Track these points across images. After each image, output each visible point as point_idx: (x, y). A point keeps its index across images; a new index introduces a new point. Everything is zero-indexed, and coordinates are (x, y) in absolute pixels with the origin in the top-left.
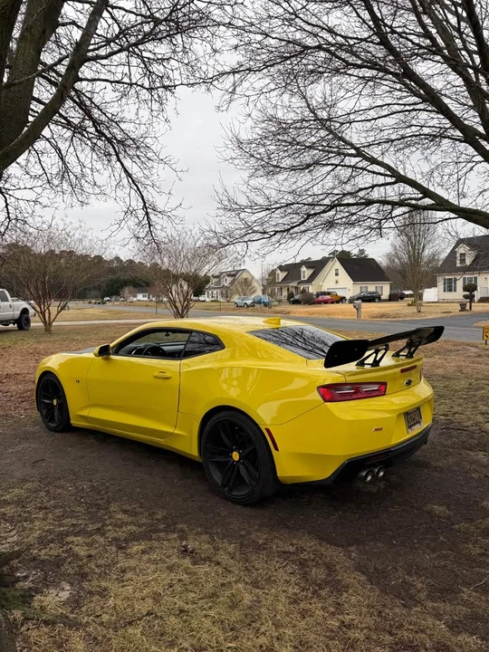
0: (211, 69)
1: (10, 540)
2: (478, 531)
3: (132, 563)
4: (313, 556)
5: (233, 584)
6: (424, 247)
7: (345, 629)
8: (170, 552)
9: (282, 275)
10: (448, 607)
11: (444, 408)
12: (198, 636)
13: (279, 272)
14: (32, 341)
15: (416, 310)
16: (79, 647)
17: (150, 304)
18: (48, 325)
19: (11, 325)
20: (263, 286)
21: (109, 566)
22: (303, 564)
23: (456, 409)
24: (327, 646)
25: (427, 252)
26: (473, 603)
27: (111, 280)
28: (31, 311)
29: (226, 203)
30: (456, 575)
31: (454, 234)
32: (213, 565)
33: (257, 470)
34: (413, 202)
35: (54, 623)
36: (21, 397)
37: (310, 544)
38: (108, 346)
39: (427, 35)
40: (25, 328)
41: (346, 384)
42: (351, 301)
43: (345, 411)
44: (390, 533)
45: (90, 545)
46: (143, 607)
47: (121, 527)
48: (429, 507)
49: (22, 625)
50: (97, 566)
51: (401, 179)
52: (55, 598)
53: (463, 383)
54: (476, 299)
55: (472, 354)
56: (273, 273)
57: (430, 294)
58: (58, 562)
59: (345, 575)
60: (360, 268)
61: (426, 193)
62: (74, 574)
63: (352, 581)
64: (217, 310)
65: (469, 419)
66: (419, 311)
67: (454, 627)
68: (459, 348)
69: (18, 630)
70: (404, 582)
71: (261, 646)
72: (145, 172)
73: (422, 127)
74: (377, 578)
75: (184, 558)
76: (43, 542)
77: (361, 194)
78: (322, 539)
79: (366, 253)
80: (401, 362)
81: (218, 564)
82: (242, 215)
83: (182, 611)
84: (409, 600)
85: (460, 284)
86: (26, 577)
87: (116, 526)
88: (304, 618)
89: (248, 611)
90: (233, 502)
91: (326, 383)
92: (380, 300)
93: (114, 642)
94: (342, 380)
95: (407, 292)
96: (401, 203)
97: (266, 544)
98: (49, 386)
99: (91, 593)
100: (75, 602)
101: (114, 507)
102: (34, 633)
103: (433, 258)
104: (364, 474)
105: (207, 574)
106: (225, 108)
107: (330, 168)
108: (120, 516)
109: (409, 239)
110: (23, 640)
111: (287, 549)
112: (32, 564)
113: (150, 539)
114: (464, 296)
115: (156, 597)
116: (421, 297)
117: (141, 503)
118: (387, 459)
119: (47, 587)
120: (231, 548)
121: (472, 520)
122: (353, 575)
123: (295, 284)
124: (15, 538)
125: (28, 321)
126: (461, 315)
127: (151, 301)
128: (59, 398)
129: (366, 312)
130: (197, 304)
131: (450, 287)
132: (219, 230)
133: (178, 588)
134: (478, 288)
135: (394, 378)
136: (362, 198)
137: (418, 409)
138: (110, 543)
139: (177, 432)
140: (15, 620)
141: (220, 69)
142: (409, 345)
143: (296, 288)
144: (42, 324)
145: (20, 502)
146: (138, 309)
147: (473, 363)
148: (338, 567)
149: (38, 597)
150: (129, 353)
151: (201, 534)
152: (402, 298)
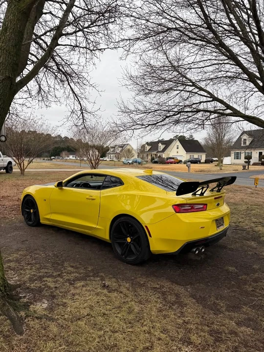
0: (117, 37)
1: (14, 279)
2: (251, 280)
3: (78, 291)
4: (169, 290)
5: (129, 302)
6: (224, 135)
7: (185, 324)
8: (97, 286)
9: (148, 148)
10: (236, 315)
11: (234, 220)
12: (114, 325)
13: (146, 146)
14: (14, 179)
15: (219, 169)
16: (54, 330)
17: (76, 161)
18: (22, 171)
19: (2, 170)
20: (138, 153)
21: (66, 292)
22: (164, 293)
23: (240, 220)
24: (177, 331)
25: (226, 138)
26: (248, 313)
27: (56, 148)
28: (14, 163)
29: (123, 109)
30: (240, 300)
31: (241, 129)
32: (118, 293)
33: (140, 247)
34: (221, 111)
35: (41, 318)
36: (11, 208)
37: (167, 284)
38: (62, 182)
39: (232, 25)
40: (10, 172)
41: (187, 204)
42: (185, 163)
43: (186, 218)
44: (207, 280)
45: (56, 282)
46: (85, 312)
47: (70, 274)
48: (226, 268)
49: (25, 319)
50: (60, 292)
51: (215, 99)
52: (41, 307)
53: (244, 207)
54: (251, 163)
55: (249, 192)
56: (143, 146)
57: (227, 160)
58: (40, 290)
59: (185, 299)
60: (190, 145)
61: (228, 107)
62: (49, 296)
63: (188, 302)
64: (113, 165)
65: (247, 225)
66: (221, 169)
67: (239, 324)
68: (242, 189)
69: (23, 321)
70: (214, 303)
71: (145, 331)
72: (82, 91)
73: (227, 72)
74: (201, 300)
75: (104, 289)
76: (31, 280)
77: (194, 106)
78: (173, 282)
79: (194, 137)
80: (214, 194)
81: (121, 292)
82: (131, 115)
83: (104, 314)
84: (217, 311)
85: (243, 156)
86: (25, 297)
87: (68, 273)
88: (165, 319)
89: (137, 315)
90: (127, 263)
91: (177, 203)
92: (200, 163)
93: (72, 328)
94: (185, 202)
95: (214, 159)
96: (215, 112)
97: (144, 284)
98: (29, 202)
99: (58, 305)
100: (51, 309)
101: (66, 264)
102: (32, 323)
103: (228, 142)
104: (195, 250)
105: (116, 297)
106: (124, 58)
107: (178, 92)
108: (70, 269)
109: (217, 130)
110: (27, 325)
111: (155, 286)
112: (27, 290)
113: (86, 280)
114: (245, 162)
115: (91, 308)
116: (222, 162)
117: (80, 263)
118: (207, 243)
119: (36, 301)
120: (127, 285)
121: (248, 275)
122: (189, 299)
123: (155, 153)
124: (17, 278)
125: (11, 168)
126: (243, 172)
127: (77, 159)
128: (34, 209)
129: (193, 169)
130: (103, 162)
131: (237, 157)
132: (118, 123)
133: (102, 303)
134: (253, 158)
135: (211, 202)
136: (194, 108)
137: (222, 218)
138: (66, 282)
139: (97, 227)
140: (21, 316)
141: (123, 38)
142: (218, 186)
143: (156, 155)
144: (19, 170)
145: (18, 261)
146: (70, 164)
147: (249, 196)
148: (181, 295)
149: (32, 306)
150: (72, 186)
151: (112, 278)
152: (212, 162)
